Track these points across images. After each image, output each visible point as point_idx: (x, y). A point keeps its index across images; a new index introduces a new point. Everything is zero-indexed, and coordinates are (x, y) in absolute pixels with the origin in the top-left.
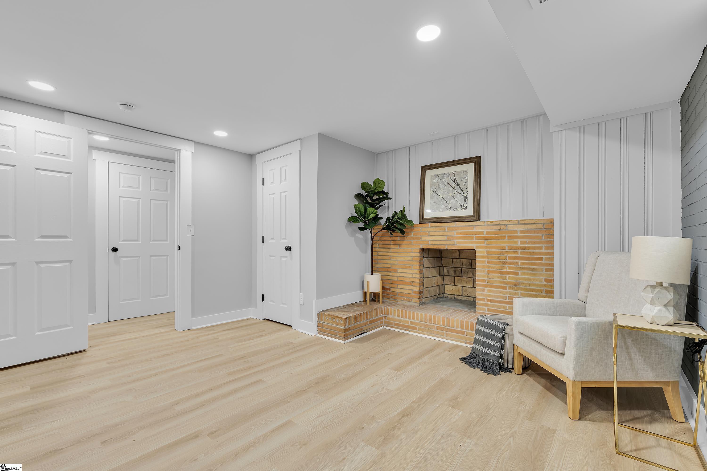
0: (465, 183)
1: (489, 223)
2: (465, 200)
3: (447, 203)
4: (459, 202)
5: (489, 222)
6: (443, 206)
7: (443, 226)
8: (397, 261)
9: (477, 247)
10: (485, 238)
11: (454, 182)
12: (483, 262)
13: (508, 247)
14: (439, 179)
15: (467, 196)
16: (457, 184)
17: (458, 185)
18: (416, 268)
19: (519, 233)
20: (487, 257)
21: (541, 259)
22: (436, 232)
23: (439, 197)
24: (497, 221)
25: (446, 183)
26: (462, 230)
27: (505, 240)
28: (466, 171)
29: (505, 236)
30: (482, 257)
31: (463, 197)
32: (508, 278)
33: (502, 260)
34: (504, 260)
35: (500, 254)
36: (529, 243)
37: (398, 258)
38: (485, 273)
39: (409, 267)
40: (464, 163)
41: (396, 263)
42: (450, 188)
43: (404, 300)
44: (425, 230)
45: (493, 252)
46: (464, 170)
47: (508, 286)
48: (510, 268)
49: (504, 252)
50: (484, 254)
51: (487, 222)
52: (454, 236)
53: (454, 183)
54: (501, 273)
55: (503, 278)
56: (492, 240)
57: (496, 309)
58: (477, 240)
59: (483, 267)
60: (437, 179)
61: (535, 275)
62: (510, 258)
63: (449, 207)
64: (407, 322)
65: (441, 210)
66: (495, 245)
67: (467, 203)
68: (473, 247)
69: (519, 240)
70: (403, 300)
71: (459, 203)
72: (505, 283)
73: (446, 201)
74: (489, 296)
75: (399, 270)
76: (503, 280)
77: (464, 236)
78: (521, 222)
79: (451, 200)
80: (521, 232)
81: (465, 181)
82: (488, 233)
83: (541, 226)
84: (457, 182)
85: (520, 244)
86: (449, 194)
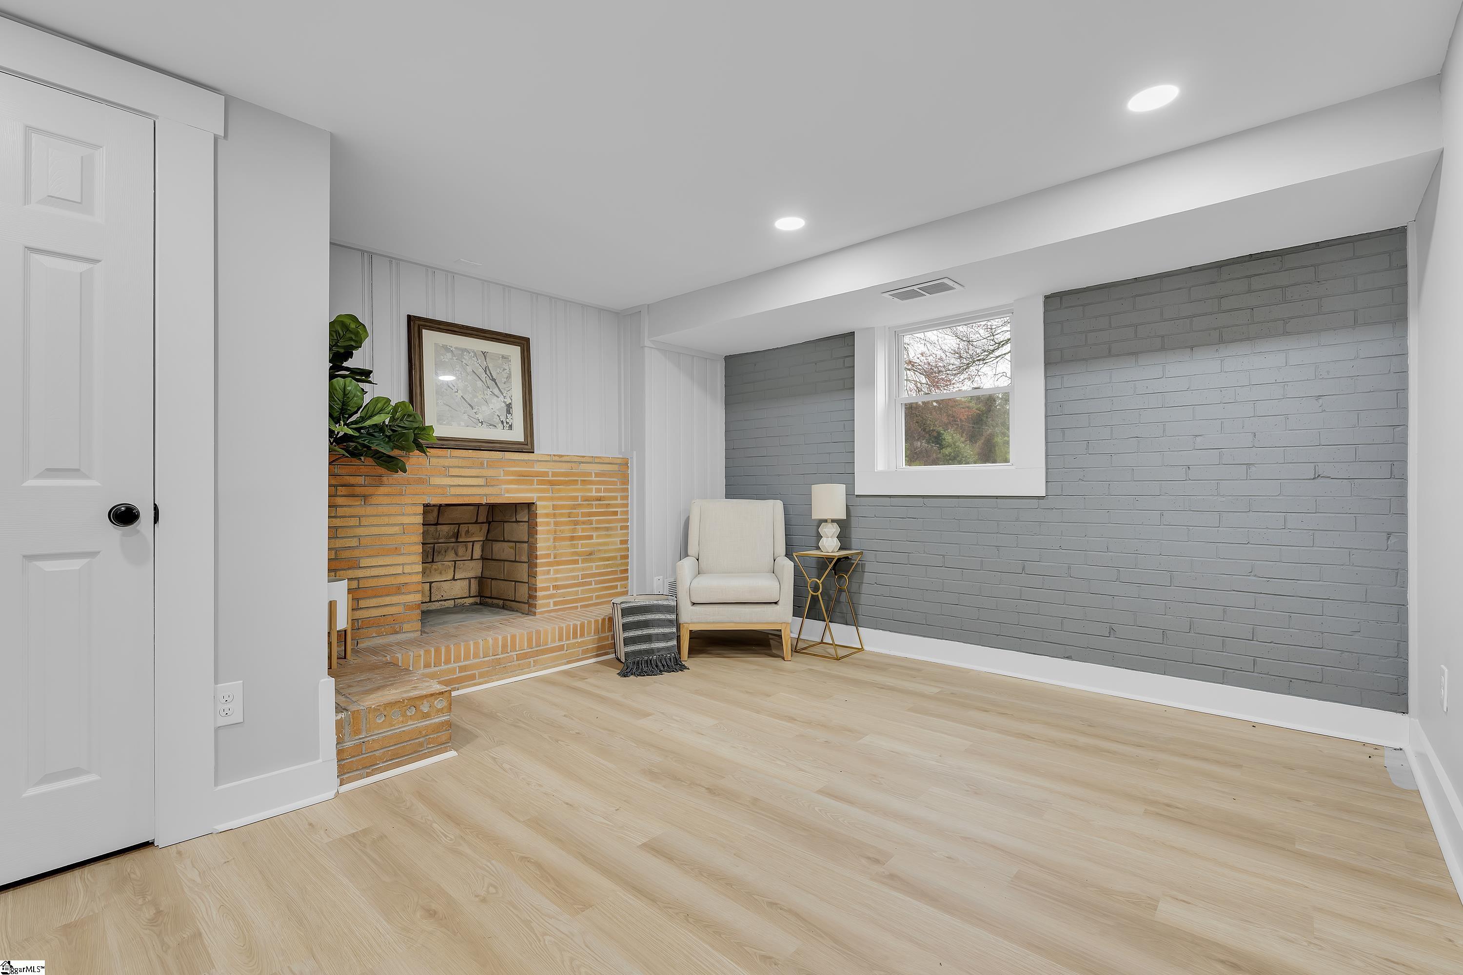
0: (505, 380)
1: (557, 458)
2: (509, 412)
3: (474, 411)
4: (498, 413)
5: (557, 455)
6: (466, 417)
7: (478, 458)
8: (356, 539)
9: (540, 499)
10: (551, 483)
11: (485, 371)
12: (548, 524)
13: (582, 497)
14: (454, 358)
15: (510, 404)
16: (491, 378)
17: (494, 380)
18: (412, 551)
19: (594, 477)
20: (554, 515)
21: (616, 513)
22: (463, 469)
23: (457, 396)
24: (568, 456)
25: (469, 369)
26: (515, 467)
27: (577, 487)
28: (506, 357)
29: (577, 480)
30: (547, 515)
31: (503, 405)
32: (582, 546)
33: (573, 519)
34: (576, 519)
35: (572, 509)
36: (606, 490)
37: (360, 531)
38: (551, 543)
39: (396, 551)
40: (505, 341)
41: (355, 545)
42: (477, 382)
43: (380, 635)
44: (438, 462)
45: (563, 507)
46: (504, 354)
47: (580, 558)
48: (583, 530)
49: (577, 505)
50: (550, 511)
51: (554, 455)
52: (500, 478)
53: (486, 374)
54: (572, 538)
55: (574, 546)
56: (560, 487)
57: (565, 598)
58: (538, 486)
59: (548, 532)
60: (449, 355)
61: (609, 536)
62: (584, 515)
63: (479, 420)
64: (453, 671)
65: (462, 424)
66: (564, 495)
67: (511, 417)
68: (533, 498)
69: (594, 487)
70: (374, 635)
71: (498, 415)
72: (577, 554)
73: (472, 407)
74: (556, 579)
75: (364, 563)
76: (574, 550)
77: (518, 479)
78: (597, 460)
79: (482, 407)
80: (597, 475)
81: (506, 376)
82: (554, 474)
83: (616, 468)
84: (491, 373)
85: (595, 493)
86: (478, 394)
